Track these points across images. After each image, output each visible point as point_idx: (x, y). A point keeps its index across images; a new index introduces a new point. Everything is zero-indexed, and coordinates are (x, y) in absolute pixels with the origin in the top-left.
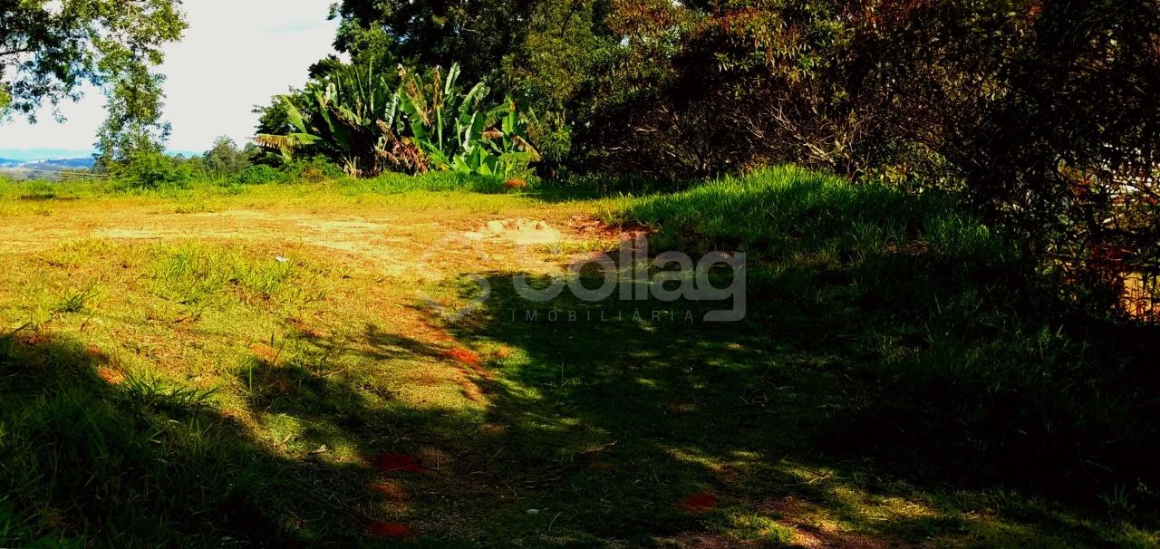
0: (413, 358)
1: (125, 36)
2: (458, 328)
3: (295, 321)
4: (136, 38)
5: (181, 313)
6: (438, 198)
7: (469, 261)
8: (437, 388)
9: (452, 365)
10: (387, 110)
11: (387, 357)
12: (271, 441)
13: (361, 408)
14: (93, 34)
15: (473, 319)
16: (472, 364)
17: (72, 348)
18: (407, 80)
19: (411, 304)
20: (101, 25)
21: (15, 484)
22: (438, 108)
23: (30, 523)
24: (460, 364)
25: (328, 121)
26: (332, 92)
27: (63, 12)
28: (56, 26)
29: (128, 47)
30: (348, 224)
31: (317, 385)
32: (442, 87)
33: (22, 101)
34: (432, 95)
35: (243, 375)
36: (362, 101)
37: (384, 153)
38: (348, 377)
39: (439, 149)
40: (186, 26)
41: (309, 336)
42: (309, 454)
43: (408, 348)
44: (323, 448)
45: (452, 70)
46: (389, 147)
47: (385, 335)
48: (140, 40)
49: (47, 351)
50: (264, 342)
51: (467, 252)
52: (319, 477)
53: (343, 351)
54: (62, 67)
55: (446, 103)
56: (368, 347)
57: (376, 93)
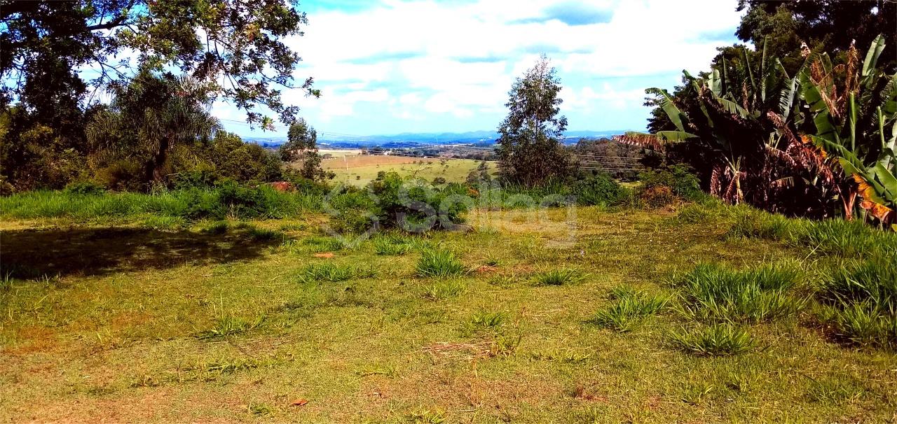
10: (782, 99)
18: (811, 61)
22: (852, 94)
25: (707, 115)
26: (715, 80)
32: (861, 67)
34: (844, 79)
36: (750, 88)
37: (776, 151)
39: (850, 149)
45: (874, 44)
46: (783, 145)
55: (863, 87)
57: (769, 79)
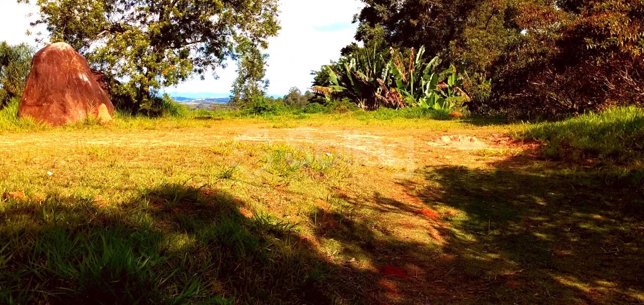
0: (400, 213)
1: (249, 33)
2: (425, 197)
3: (336, 188)
4: (254, 35)
5: (280, 181)
6: (411, 122)
7: (431, 159)
8: (415, 231)
9: (423, 218)
10: (383, 73)
11: (386, 211)
12: (326, 253)
13: (373, 239)
14: (233, 33)
15: (434, 192)
16: (434, 218)
17: (227, 197)
18: (394, 56)
19: (399, 182)
20: (237, 28)
21: (200, 267)
22: (412, 71)
23: (208, 288)
24: (427, 218)
25: (351, 79)
26: (353, 63)
27: (219, 22)
28: (216, 29)
29: (250, 40)
30: (363, 136)
31: (349, 224)
32: (414, 60)
33: (198, 68)
34: (408, 64)
35: (311, 217)
36: (370, 68)
37: (380, 97)
38: (366, 220)
39: (411, 94)
40: (280, 28)
41: (344, 197)
42: (346, 262)
43: (398, 207)
44: (353, 260)
45: (420, 50)
46: (383, 94)
47: (383, 199)
48: (257, 35)
49: (215, 199)
50: (321, 199)
51: (430, 153)
52: (352, 275)
53: (363, 206)
54: (218, 50)
55: (416, 69)
56: (376, 205)
57: (377, 63)
